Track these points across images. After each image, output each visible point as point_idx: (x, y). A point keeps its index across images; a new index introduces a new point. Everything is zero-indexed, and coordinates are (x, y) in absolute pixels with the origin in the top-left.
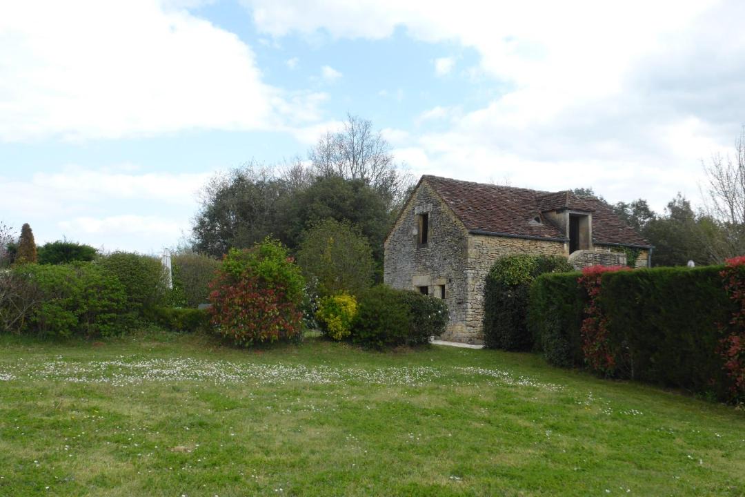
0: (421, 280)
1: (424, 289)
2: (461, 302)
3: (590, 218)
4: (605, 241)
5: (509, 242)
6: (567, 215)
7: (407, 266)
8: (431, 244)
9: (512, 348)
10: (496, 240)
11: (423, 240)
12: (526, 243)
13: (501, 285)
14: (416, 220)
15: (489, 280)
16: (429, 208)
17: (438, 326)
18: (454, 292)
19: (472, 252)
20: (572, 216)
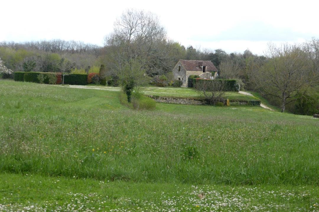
0: (179, 77)
1: (179, 79)
2: (185, 81)
3: (207, 67)
4: (209, 70)
5: (193, 71)
6: (203, 66)
7: (177, 74)
8: (181, 71)
9: (191, 87)
10: (191, 71)
11: (179, 70)
12: (195, 71)
13: (190, 79)
14: (178, 67)
15: (189, 78)
16: (180, 65)
17: (182, 84)
18: (184, 79)
19: (187, 73)
20: (203, 67)
